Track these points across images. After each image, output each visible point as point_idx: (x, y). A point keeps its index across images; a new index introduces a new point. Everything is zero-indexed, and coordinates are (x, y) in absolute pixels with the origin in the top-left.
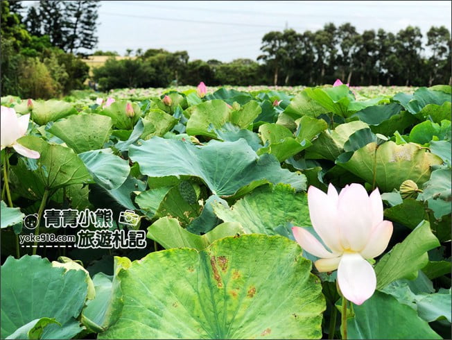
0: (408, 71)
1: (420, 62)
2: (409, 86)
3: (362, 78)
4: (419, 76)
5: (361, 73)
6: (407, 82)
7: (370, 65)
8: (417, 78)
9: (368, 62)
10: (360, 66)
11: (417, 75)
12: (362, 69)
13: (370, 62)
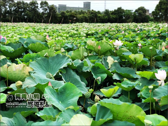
0: (34, 17)
1: (39, 14)
2: (35, 23)
3: (17, 19)
4: (39, 19)
5: (17, 17)
6: (34, 21)
7: (20, 14)
8: (38, 20)
9: (19, 13)
10: (16, 14)
11: (38, 19)
12: (17, 15)
13: (20, 13)
